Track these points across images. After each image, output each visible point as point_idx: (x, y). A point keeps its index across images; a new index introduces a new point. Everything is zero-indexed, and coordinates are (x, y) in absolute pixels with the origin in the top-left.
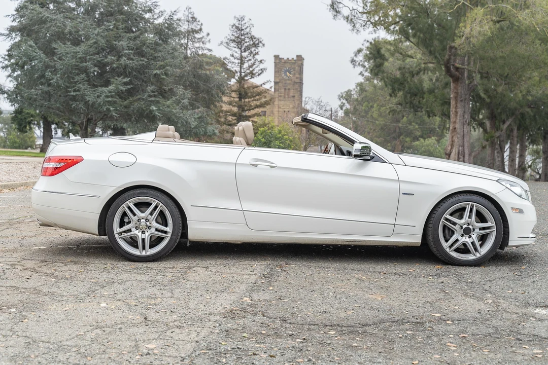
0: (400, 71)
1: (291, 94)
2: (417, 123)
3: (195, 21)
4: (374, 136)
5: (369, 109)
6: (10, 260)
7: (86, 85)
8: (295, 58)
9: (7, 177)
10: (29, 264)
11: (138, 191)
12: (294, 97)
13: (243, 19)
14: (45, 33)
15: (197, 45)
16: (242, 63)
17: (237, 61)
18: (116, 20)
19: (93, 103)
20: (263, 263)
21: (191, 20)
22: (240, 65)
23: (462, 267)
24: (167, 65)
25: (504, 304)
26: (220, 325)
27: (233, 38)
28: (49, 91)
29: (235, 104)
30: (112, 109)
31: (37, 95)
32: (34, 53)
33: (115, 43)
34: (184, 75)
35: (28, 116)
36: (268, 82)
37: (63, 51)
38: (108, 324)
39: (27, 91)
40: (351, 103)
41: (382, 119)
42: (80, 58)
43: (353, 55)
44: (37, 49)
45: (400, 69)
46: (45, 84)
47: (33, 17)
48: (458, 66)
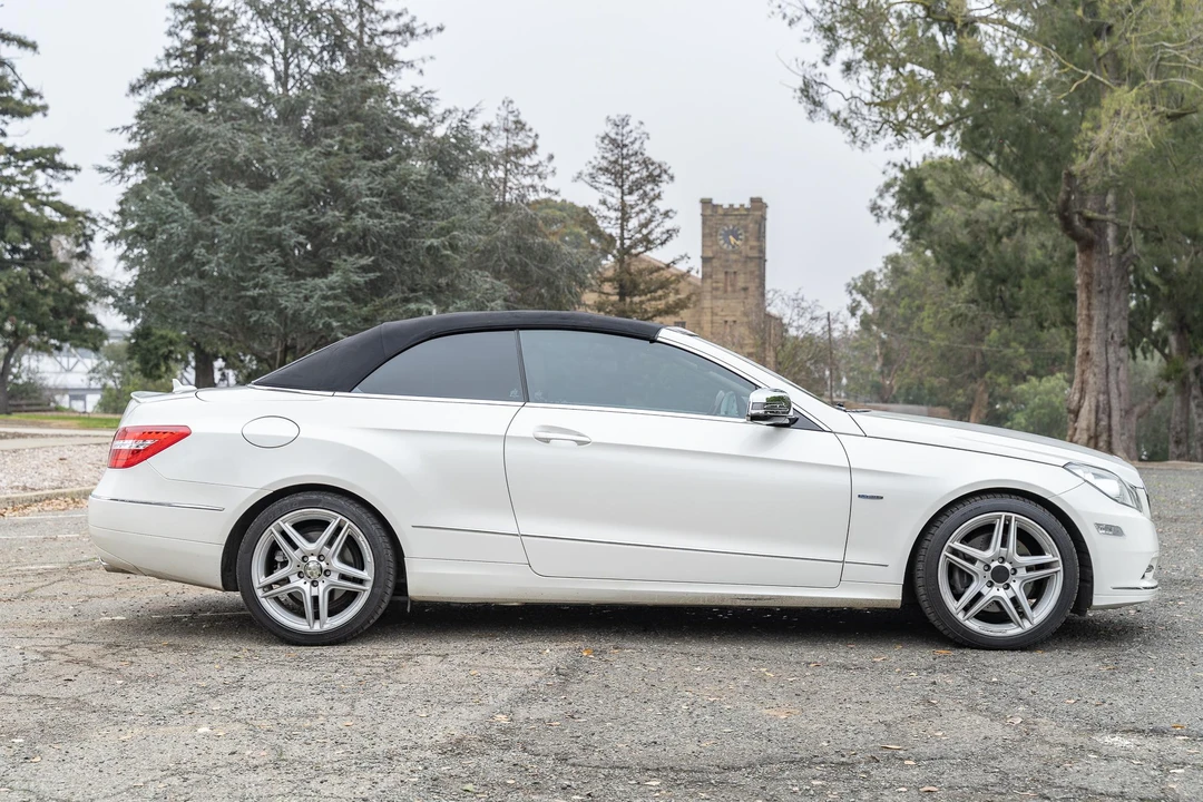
0: (968, 229)
1: (741, 283)
2: (1021, 343)
3: (522, 129)
4: (925, 373)
5: (913, 313)
6: (44, 643)
7: (280, 274)
8: (747, 204)
9: (93, 473)
10: (82, 651)
11: (301, 497)
12: (745, 289)
13: (625, 121)
14: (192, 165)
15: (527, 181)
16: (625, 218)
17: (613, 214)
18: (345, 133)
19: (295, 311)
20: (567, 645)
21: (514, 127)
22: (619, 222)
23: (992, 653)
24: (454, 227)
25: (1045, 725)
26: (426, 768)
27: (604, 164)
28: (200, 288)
29: (610, 308)
30: (335, 324)
31: (175, 297)
32: (170, 209)
33: (342, 181)
34: (495, 248)
35: (161, 342)
36: (682, 258)
37: (230, 203)
38: (199, 766)
39: (155, 289)
40: (874, 299)
41: (943, 336)
42: (267, 216)
43: (875, 195)
44: (176, 200)
45: (967, 224)
46: (193, 273)
47: (167, 130)
48: (1090, 214)
